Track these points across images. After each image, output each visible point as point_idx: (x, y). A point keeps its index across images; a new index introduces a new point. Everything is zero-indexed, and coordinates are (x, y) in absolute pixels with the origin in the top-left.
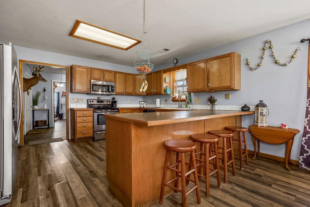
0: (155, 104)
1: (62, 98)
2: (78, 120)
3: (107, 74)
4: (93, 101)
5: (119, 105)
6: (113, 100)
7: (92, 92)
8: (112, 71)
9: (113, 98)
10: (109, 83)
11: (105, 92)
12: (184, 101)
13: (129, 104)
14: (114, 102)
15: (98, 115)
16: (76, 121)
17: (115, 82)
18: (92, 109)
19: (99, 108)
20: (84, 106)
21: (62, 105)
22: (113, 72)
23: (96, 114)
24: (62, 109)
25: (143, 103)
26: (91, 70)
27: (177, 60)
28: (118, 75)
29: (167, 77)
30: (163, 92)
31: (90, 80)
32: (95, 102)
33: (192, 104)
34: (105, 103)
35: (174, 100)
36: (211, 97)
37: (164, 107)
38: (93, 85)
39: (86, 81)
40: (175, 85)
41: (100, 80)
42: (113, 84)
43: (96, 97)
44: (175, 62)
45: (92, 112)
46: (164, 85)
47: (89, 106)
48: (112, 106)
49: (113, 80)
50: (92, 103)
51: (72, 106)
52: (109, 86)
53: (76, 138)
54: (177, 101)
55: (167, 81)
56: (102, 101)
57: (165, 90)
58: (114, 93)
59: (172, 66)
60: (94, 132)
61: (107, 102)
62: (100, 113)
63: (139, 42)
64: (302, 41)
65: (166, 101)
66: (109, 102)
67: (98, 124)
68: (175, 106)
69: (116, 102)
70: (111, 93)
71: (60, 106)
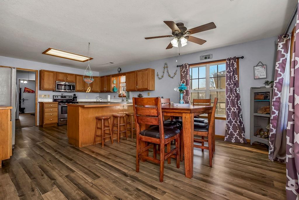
0: (107, 99)
1: (24, 93)
2: (46, 110)
3: (69, 76)
4: (57, 97)
5: (79, 100)
6: (74, 96)
7: (57, 90)
8: (74, 74)
9: (74, 95)
10: (71, 84)
11: (68, 90)
12: (125, 96)
13: (87, 99)
14: (75, 97)
15: (62, 107)
16: (44, 111)
17: (76, 83)
18: (57, 102)
19: (62, 102)
20: (51, 100)
21: (24, 100)
22: (74, 76)
23: (60, 106)
24: (23, 104)
25: (98, 98)
26: (56, 74)
27: (120, 69)
28: (78, 77)
29: (114, 80)
30: (111, 90)
31: (56, 81)
32: (59, 98)
33: (130, 99)
34: (67, 98)
35: (120, 96)
36: (140, 95)
37: (112, 101)
38: (58, 85)
39: (52, 82)
40: (120, 85)
41: (63, 81)
42: (74, 84)
43: (60, 94)
44: (119, 70)
45: (57, 105)
46: (113, 86)
47: (55, 100)
48: (74, 100)
49: (74, 81)
50: (57, 98)
51: (40, 100)
52: (71, 85)
53: (44, 124)
54: (121, 97)
55: (115, 82)
56: (65, 97)
57: (113, 89)
58: (75, 91)
59: (117, 73)
60: (58, 119)
61: (69, 97)
62: (63, 106)
63: (91, 59)
64: (178, 66)
65: (115, 96)
66: (71, 97)
67: (62, 113)
68: (119, 100)
69: (76, 97)
70: (72, 91)
71: (22, 101)
